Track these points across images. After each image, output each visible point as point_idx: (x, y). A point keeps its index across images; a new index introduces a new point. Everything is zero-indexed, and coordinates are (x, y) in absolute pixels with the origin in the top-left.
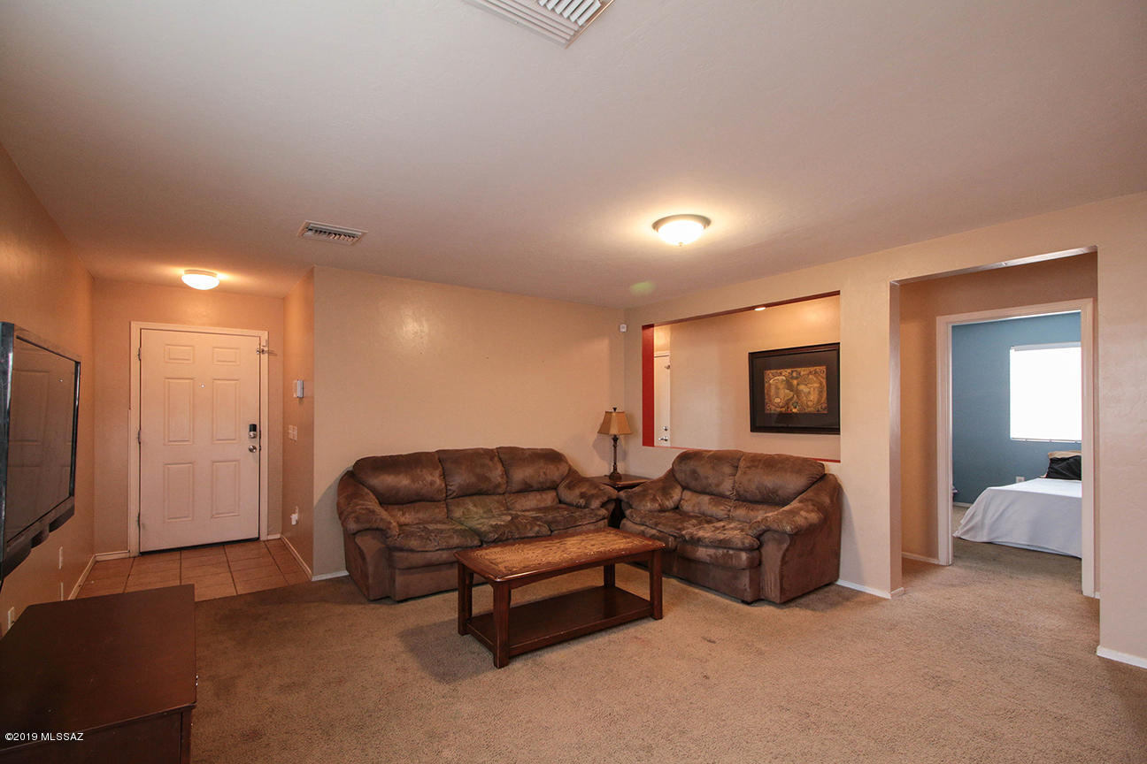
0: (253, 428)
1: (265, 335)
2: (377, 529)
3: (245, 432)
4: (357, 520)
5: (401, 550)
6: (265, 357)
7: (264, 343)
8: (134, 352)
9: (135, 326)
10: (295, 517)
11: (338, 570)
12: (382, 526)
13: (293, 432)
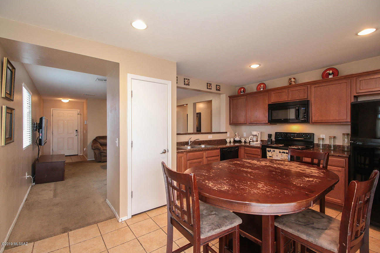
0: (77, 131)
1: (79, 110)
2: (98, 149)
3: (75, 132)
4: (94, 147)
5: (102, 152)
6: (79, 115)
7: (79, 112)
8: (51, 115)
9: (52, 109)
10: (85, 149)
11: (92, 158)
12: (99, 148)
13: (85, 132)
